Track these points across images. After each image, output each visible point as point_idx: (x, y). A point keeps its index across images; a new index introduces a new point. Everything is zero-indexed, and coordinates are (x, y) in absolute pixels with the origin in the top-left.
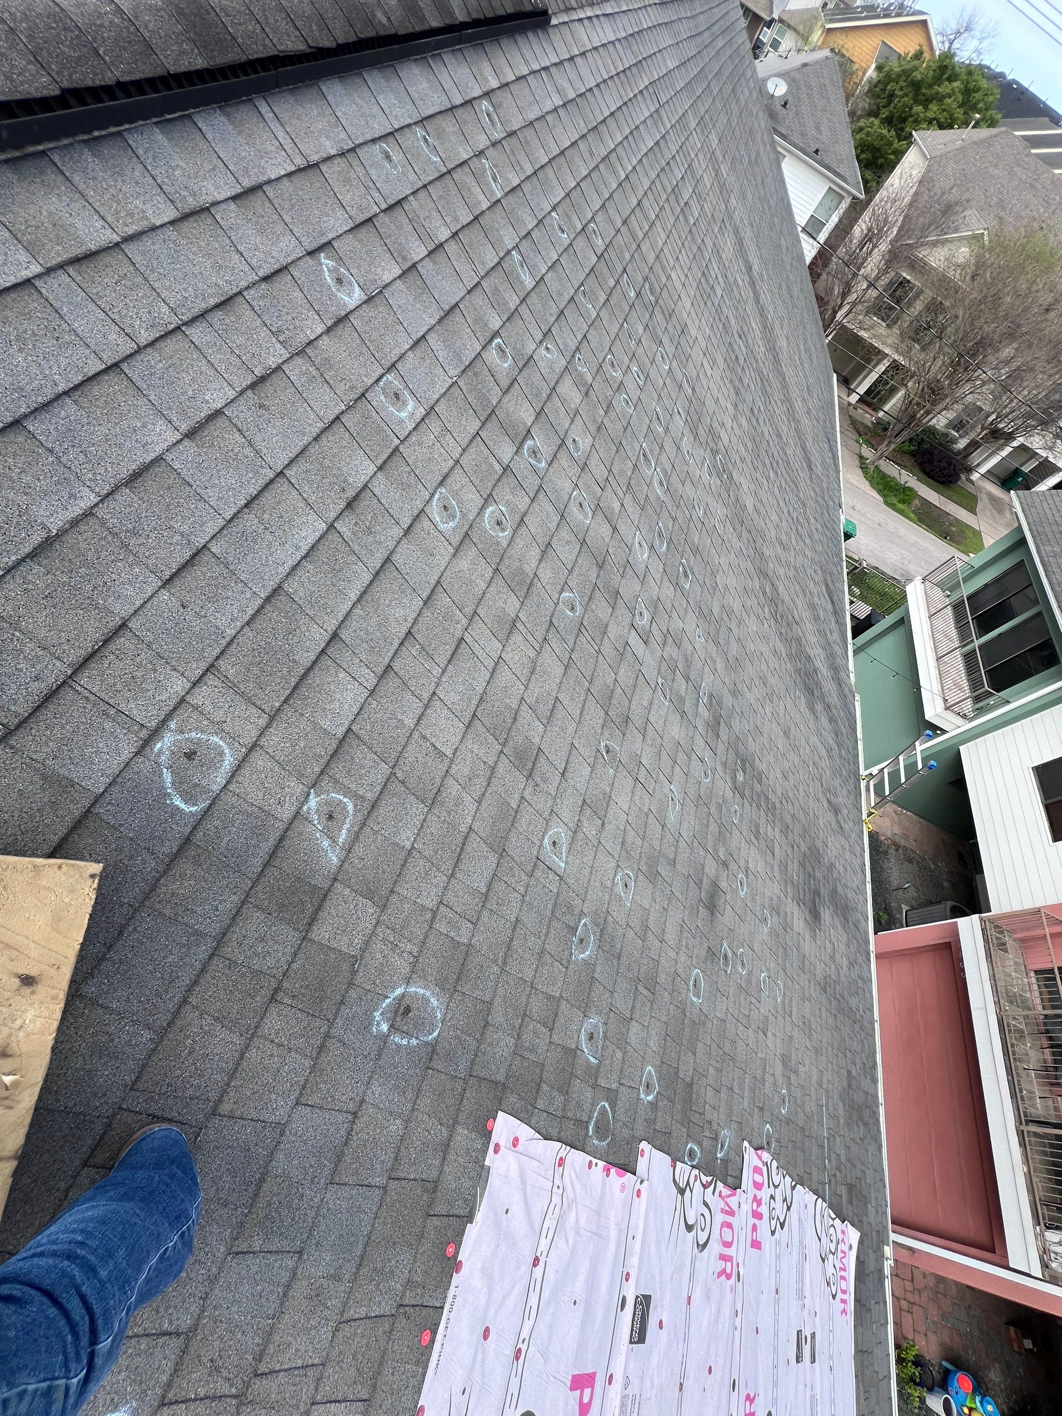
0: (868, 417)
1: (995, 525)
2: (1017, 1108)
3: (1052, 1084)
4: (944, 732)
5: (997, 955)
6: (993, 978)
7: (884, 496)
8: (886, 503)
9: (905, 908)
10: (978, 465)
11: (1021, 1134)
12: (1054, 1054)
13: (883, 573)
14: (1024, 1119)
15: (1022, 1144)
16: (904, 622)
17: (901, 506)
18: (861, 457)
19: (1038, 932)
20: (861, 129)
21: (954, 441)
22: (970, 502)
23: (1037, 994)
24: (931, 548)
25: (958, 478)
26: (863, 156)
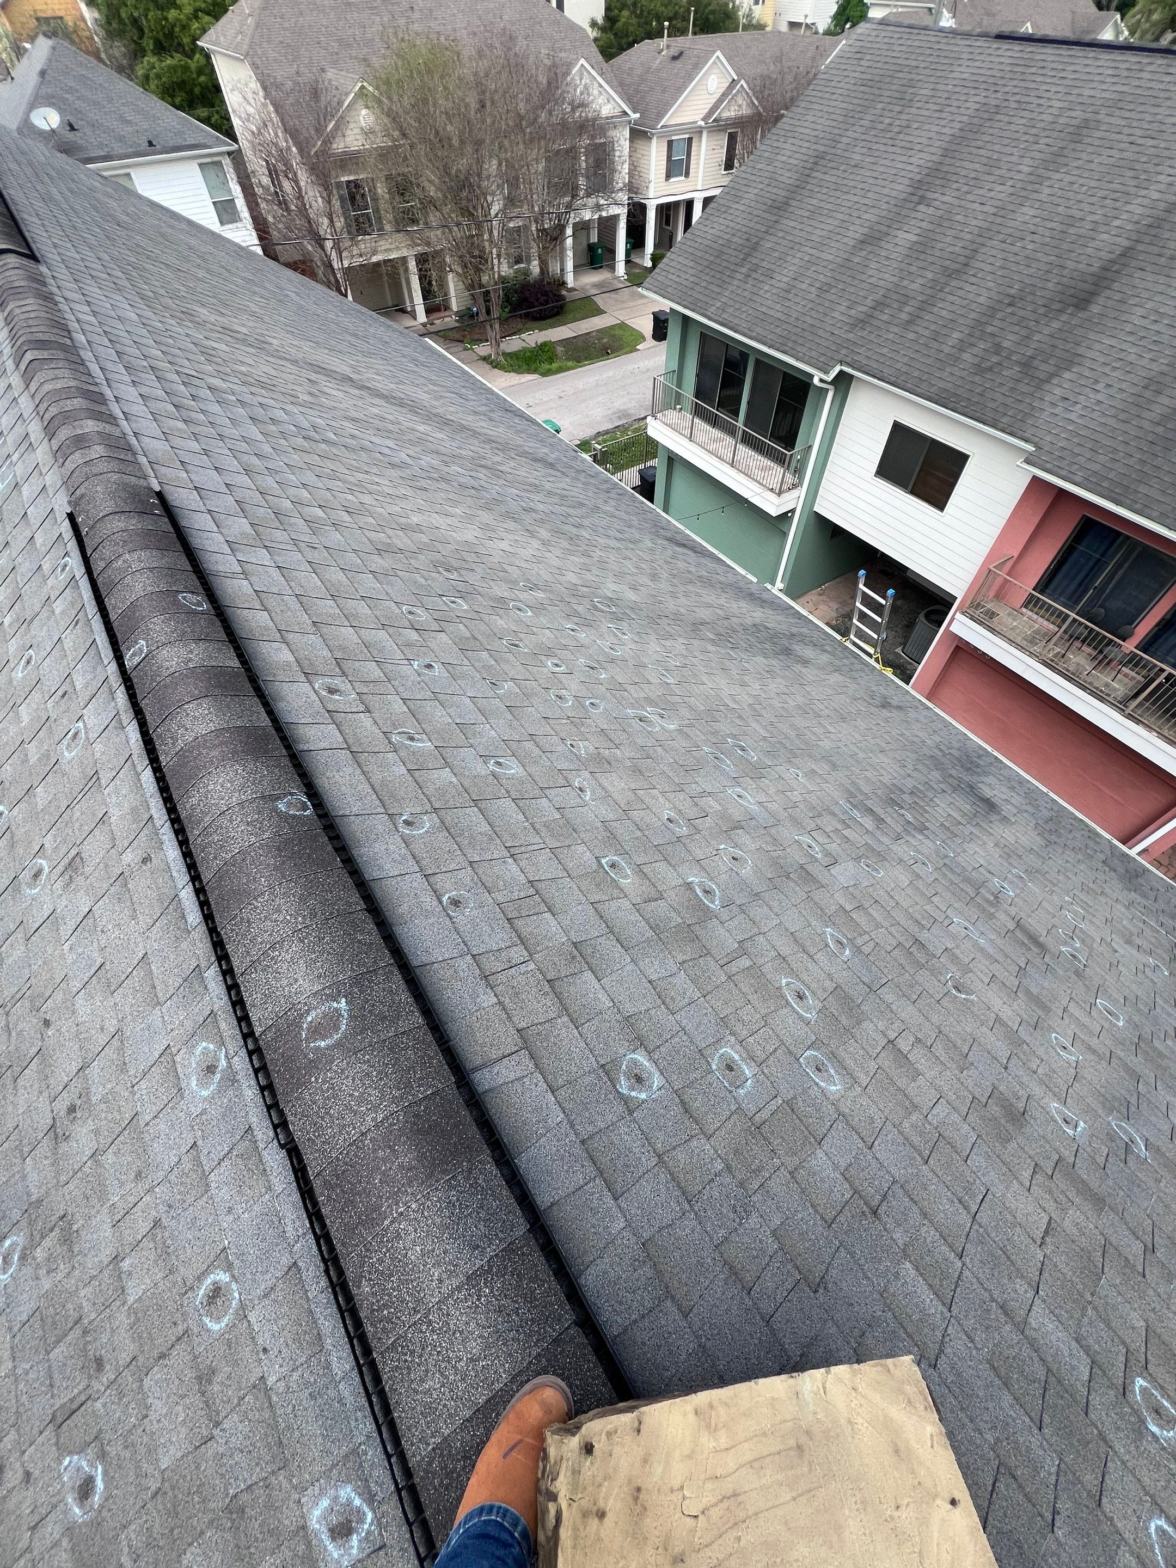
0: (449, 321)
1: (625, 305)
2: (1112, 705)
3: (1108, 664)
4: (793, 511)
5: (995, 623)
6: (1011, 642)
7: (535, 371)
8: (544, 375)
9: (899, 650)
10: (562, 270)
11: (1130, 717)
12: (1089, 645)
13: (607, 432)
14: (1121, 705)
15: (1138, 722)
16: (673, 460)
17: (555, 365)
18: (485, 359)
19: (999, 582)
20: (147, 77)
21: (527, 272)
22: (589, 307)
23: (1040, 620)
24: (611, 373)
25: (562, 298)
26: (178, 100)
